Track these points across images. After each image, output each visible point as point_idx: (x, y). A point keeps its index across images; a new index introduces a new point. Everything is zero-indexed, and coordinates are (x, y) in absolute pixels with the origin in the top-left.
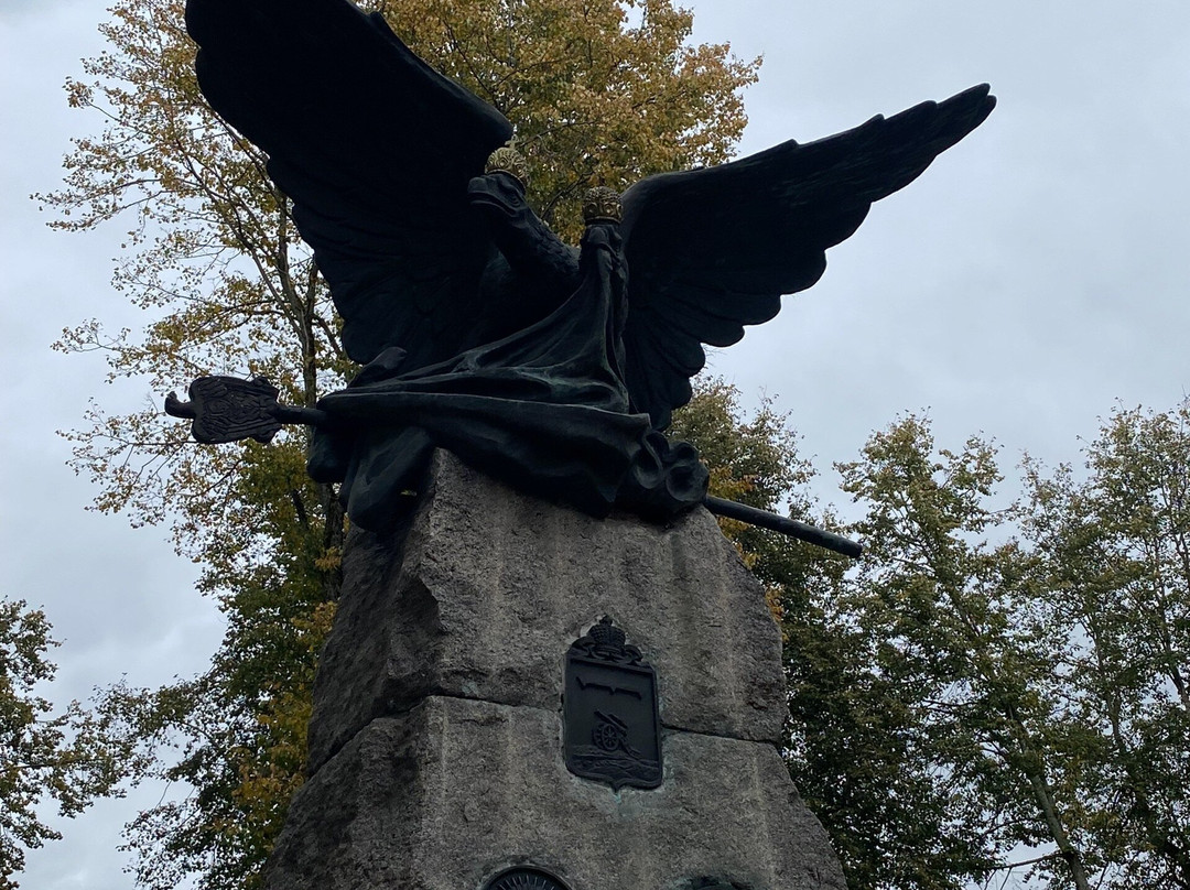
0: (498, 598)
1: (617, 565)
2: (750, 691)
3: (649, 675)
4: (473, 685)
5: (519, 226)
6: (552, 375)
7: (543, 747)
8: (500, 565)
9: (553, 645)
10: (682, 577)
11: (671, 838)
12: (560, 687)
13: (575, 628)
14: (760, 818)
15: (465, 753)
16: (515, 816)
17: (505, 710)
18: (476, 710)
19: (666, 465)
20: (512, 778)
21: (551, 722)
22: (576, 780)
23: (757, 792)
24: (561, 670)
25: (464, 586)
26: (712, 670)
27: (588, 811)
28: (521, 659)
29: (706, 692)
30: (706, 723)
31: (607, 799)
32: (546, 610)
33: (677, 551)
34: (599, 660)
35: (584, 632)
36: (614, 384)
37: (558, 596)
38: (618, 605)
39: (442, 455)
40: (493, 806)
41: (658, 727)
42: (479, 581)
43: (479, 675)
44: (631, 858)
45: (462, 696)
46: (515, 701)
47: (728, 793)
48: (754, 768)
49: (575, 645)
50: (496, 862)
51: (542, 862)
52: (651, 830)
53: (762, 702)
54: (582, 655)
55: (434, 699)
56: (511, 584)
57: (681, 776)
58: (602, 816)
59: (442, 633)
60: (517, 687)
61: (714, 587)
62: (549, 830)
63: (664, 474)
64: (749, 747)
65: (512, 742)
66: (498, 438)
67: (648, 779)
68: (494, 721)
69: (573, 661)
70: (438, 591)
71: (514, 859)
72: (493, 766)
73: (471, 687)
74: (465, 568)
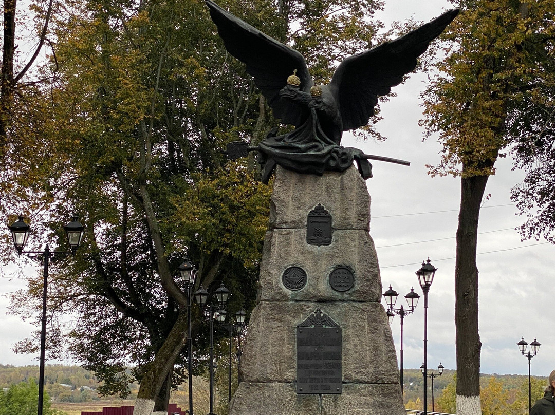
0: (291, 203)
1: (324, 188)
2: (359, 217)
3: (330, 217)
4: (284, 225)
5: (295, 99)
6: (302, 144)
7: (301, 238)
8: (292, 194)
9: (305, 213)
10: (342, 188)
11: (331, 256)
12: (306, 224)
14: (356, 249)
15: (281, 242)
16: (293, 255)
17: (292, 230)
18: (285, 231)
19: (339, 158)
20: (293, 246)
21: (304, 232)
22: (309, 245)
23: (356, 243)
24: (306, 219)
25: (282, 202)
26: (348, 213)
27: (311, 252)
28: (297, 218)
29: (345, 219)
30: (345, 226)
31: (316, 249)
32: (304, 204)
33: (342, 181)
34: (316, 215)
35: (314, 208)
36: (320, 142)
37: (307, 200)
38: (324, 201)
39: (278, 166)
40: (288, 253)
41: (332, 229)
42: (286, 199)
43: (285, 223)
44: (320, 263)
45: (282, 228)
46: (295, 228)
47: (348, 244)
48: (356, 237)
49: (311, 212)
50: (287, 266)
51: (298, 266)
52: (327, 255)
53: (362, 219)
54: (312, 215)
55: (275, 230)
56: (294, 199)
57: (336, 241)
58: (314, 253)
59: (277, 214)
60: (295, 224)
61: (352, 189)
62: (301, 258)
63: (339, 161)
64: (357, 231)
65: (293, 238)
67: (328, 242)
68: (289, 233)
69: (309, 216)
70: (276, 203)
71: (292, 265)
72: (288, 244)
73: (284, 226)
74: (283, 196)
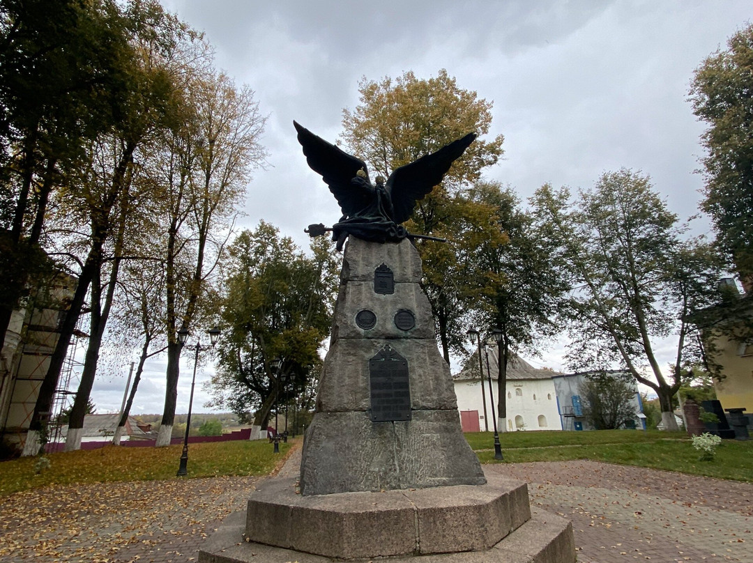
0: (361, 262)
1: (386, 252)
2: (413, 273)
3: (392, 273)
6: (369, 217)
7: (370, 289)
8: (361, 255)
9: (372, 269)
10: (400, 253)
11: (395, 302)
12: (373, 277)
13: (377, 265)
14: (414, 298)
16: (364, 301)
17: (362, 282)
18: (356, 283)
19: (396, 231)
20: (363, 295)
21: (372, 284)
22: (376, 294)
23: (414, 293)
24: (374, 274)
25: (354, 261)
26: (406, 270)
27: (378, 299)
28: (365, 273)
29: (404, 275)
30: (404, 281)
31: (382, 297)
32: (372, 263)
33: (399, 248)
34: (382, 271)
35: (379, 266)
37: (374, 260)
38: (386, 260)
40: (360, 300)
41: (394, 282)
42: (357, 259)
43: (357, 277)
44: (386, 307)
45: (354, 281)
46: (365, 281)
47: (407, 293)
48: (413, 288)
49: (377, 269)
50: (360, 310)
51: (369, 309)
52: (391, 301)
53: (416, 275)
54: (378, 271)
55: (349, 282)
56: (363, 259)
57: (398, 291)
58: (381, 300)
59: (350, 270)
60: (365, 278)
61: (407, 254)
62: (370, 303)
63: (397, 233)
64: (413, 284)
65: (364, 288)
66: (359, 231)
67: (392, 292)
68: (360, 285)
69: (376, 272)
70: (349, 262)
71: (364, 309)
72: (360, 293)
73: (356, 279)
